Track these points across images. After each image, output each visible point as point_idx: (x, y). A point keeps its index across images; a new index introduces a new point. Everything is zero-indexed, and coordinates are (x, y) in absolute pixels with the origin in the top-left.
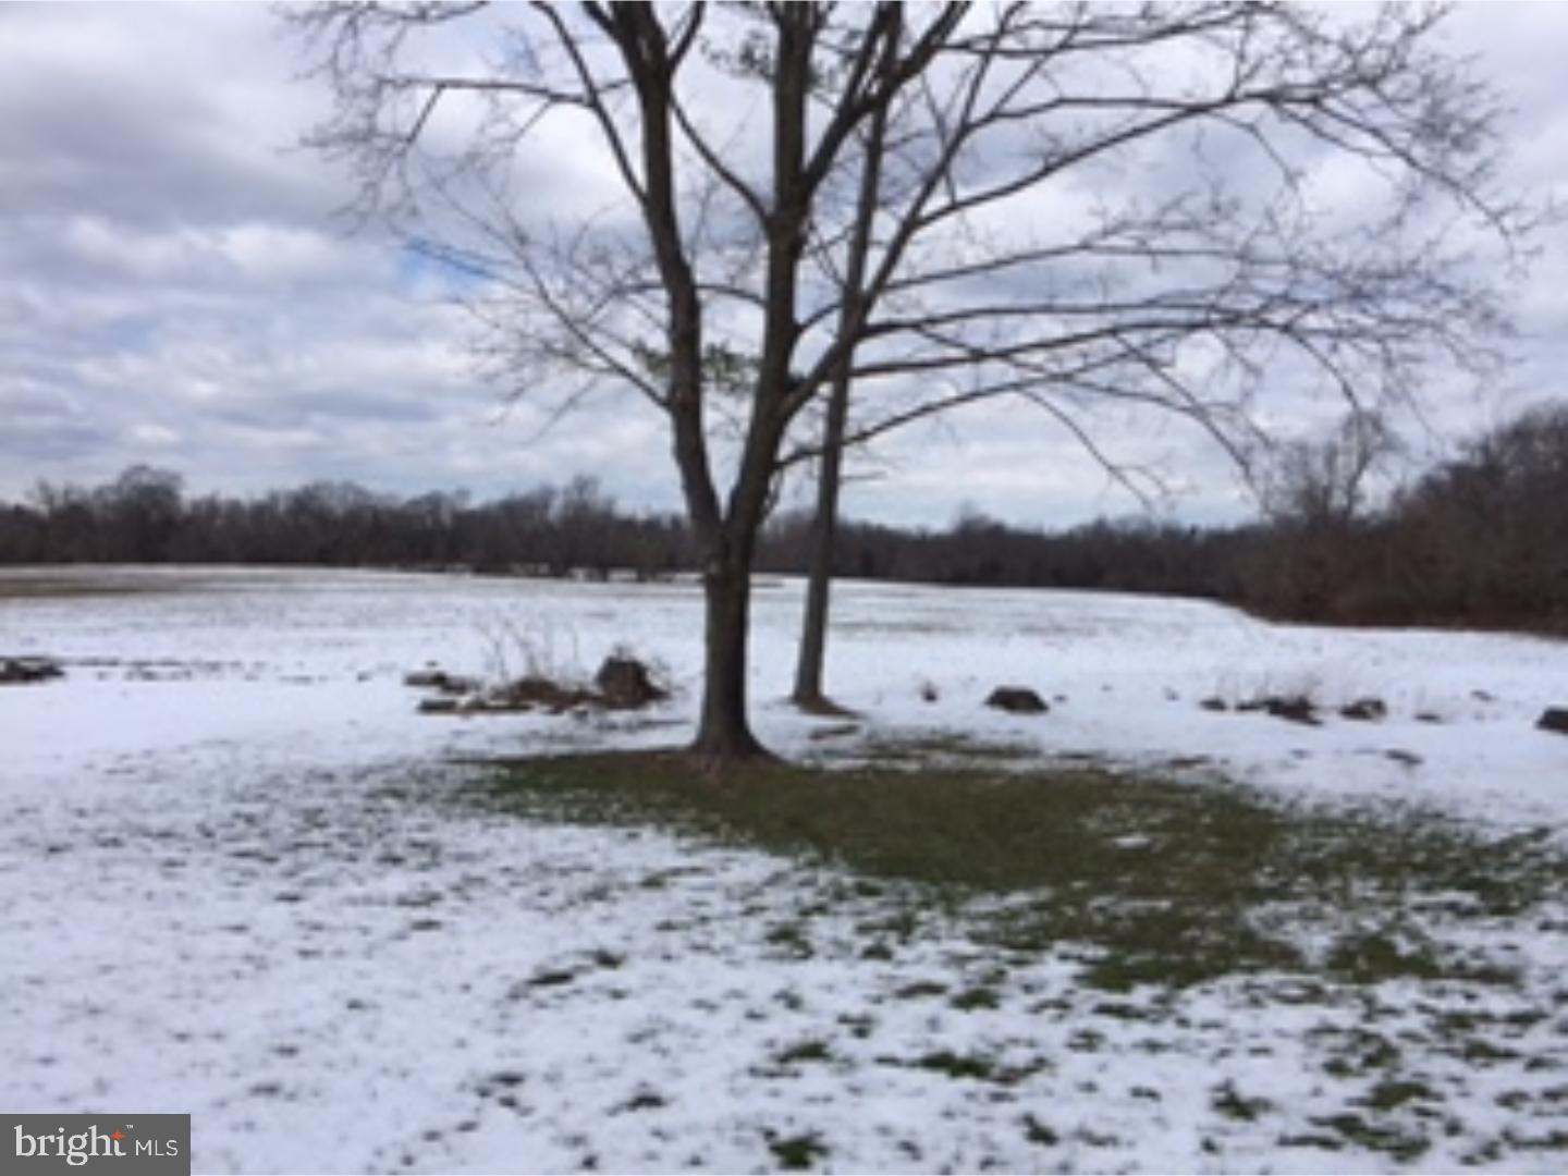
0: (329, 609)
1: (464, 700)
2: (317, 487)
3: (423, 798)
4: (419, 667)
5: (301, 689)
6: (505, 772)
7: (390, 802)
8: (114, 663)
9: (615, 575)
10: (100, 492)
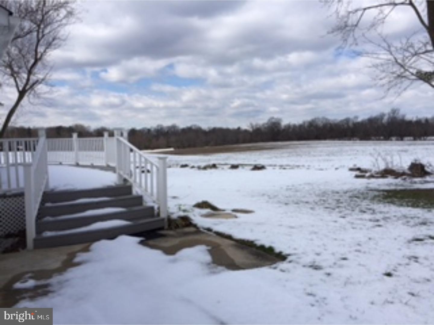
0: (321, 151)
1: (367, 174)
2: (315, 119)
3: (364, 199)
4: (351, 166)
5: (321, 172)
6: (385, 193)
7: (355, 199)
8: (275, 166)
9: (406, 138)
10: (263, 125)
